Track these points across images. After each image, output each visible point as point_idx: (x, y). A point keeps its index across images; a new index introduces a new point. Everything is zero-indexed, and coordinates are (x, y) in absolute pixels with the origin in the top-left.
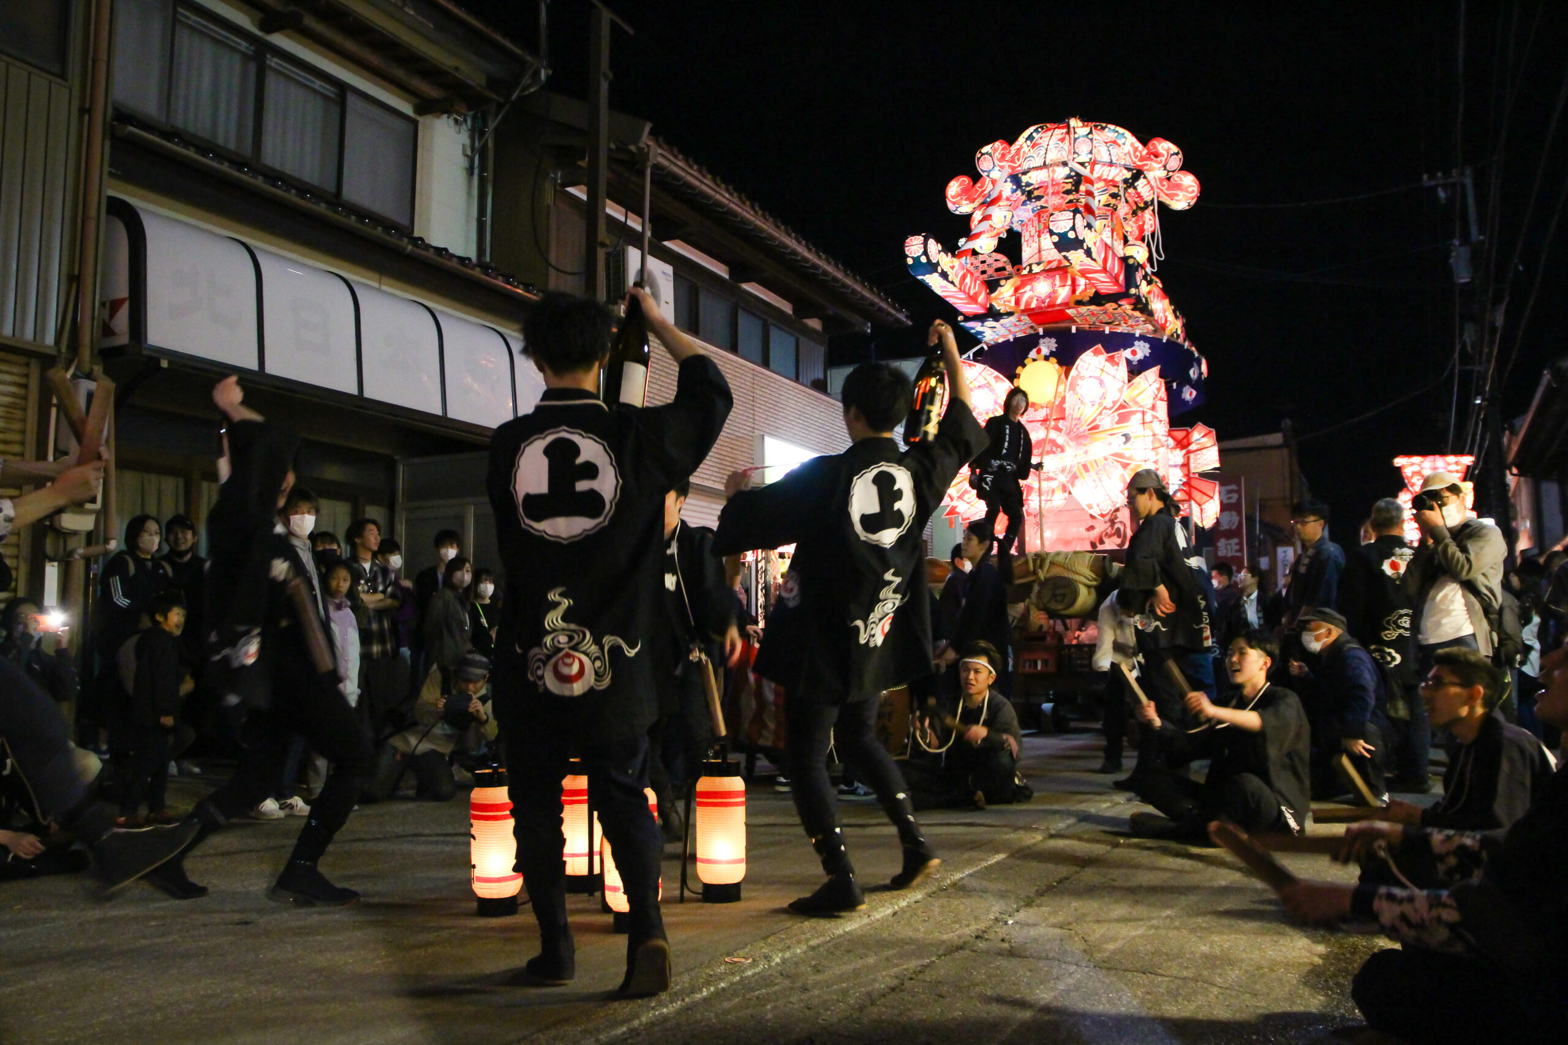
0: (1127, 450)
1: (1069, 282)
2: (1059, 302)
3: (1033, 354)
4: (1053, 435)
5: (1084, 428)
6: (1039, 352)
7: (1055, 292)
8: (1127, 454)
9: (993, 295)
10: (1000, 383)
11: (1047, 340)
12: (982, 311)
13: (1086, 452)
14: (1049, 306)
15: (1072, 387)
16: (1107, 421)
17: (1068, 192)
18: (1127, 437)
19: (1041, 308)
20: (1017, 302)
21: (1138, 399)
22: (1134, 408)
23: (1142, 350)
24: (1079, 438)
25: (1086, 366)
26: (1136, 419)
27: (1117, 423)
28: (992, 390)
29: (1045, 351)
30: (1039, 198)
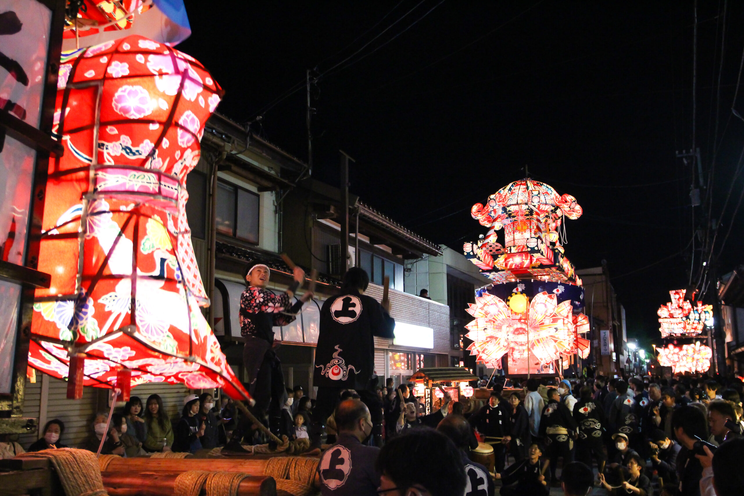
0: (556, 335)
1: (529, 258)
2: (525, 266)
3: (515, 290)
4: (524, 326)
5: (537, 324)
6: (517, 290)
7: (523, 262)
8: (556, 337)
9: (495, 261)
10: (501, 303)
11: (521, 284)
12: (490, 268)
13: (539, 335)
14: (520, 268)
15: (533, 307)
16: (547, 321)
17: (527, 215)
18: (556, 329)
19: (516, 268)
20: (506, 265)
21: (561, 313)
22: (559, 317)
23: (561, 289)
24: (535, 328)
25: (539, 298)
26: (560, 322)
27: (552, 322)
28: (497, 306)
29: (520, 289)
30: (514, 217)
